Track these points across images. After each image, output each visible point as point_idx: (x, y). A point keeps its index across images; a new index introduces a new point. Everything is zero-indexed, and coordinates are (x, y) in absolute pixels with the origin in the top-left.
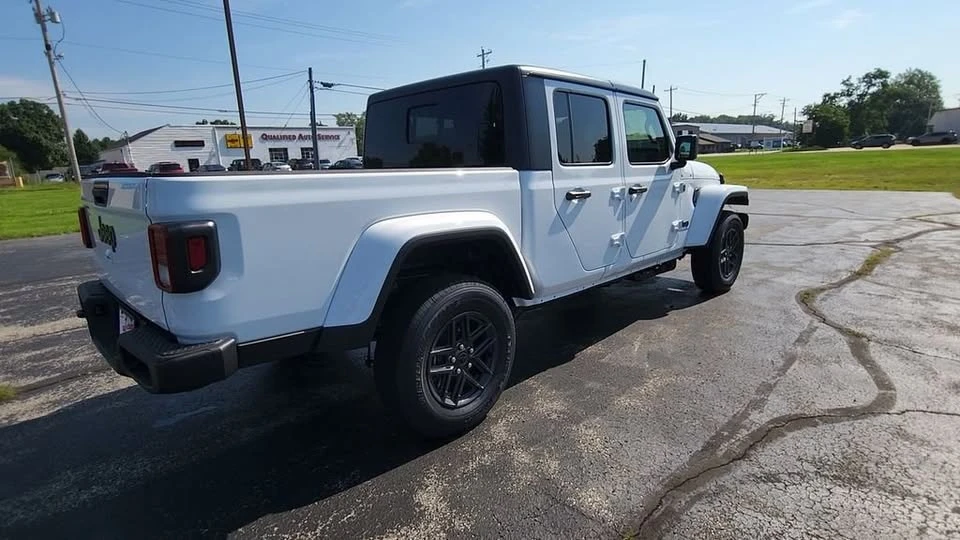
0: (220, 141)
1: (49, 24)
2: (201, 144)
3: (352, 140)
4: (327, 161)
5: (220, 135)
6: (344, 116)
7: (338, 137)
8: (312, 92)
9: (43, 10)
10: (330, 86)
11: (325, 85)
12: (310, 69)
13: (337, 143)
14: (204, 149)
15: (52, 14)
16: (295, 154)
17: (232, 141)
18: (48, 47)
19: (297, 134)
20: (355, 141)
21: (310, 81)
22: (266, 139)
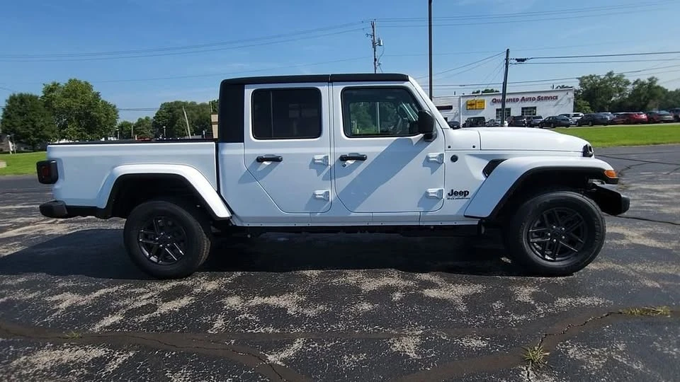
0: (463, 106)
1: (377, 47)
2: (450, 108)
3: (569, 99)
4: (540, 117)
5: (463, 101)
6: (587, 78)
7: (557, 97)
8: (507, 67)
9: (376, 41)
10: (523, 60)
11: (518, 60)
12: (508, 50)
13: (554, 102)
14: (452, 111)
15: (379, 42)
16: (516, 111)
17: (471, 105)
18: (375, 60)
19: (520, 97)
20: (572, 100)
21: (507, 59)
22: (495, 102)
